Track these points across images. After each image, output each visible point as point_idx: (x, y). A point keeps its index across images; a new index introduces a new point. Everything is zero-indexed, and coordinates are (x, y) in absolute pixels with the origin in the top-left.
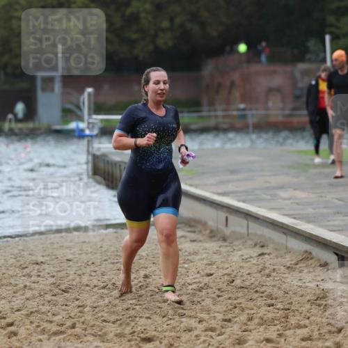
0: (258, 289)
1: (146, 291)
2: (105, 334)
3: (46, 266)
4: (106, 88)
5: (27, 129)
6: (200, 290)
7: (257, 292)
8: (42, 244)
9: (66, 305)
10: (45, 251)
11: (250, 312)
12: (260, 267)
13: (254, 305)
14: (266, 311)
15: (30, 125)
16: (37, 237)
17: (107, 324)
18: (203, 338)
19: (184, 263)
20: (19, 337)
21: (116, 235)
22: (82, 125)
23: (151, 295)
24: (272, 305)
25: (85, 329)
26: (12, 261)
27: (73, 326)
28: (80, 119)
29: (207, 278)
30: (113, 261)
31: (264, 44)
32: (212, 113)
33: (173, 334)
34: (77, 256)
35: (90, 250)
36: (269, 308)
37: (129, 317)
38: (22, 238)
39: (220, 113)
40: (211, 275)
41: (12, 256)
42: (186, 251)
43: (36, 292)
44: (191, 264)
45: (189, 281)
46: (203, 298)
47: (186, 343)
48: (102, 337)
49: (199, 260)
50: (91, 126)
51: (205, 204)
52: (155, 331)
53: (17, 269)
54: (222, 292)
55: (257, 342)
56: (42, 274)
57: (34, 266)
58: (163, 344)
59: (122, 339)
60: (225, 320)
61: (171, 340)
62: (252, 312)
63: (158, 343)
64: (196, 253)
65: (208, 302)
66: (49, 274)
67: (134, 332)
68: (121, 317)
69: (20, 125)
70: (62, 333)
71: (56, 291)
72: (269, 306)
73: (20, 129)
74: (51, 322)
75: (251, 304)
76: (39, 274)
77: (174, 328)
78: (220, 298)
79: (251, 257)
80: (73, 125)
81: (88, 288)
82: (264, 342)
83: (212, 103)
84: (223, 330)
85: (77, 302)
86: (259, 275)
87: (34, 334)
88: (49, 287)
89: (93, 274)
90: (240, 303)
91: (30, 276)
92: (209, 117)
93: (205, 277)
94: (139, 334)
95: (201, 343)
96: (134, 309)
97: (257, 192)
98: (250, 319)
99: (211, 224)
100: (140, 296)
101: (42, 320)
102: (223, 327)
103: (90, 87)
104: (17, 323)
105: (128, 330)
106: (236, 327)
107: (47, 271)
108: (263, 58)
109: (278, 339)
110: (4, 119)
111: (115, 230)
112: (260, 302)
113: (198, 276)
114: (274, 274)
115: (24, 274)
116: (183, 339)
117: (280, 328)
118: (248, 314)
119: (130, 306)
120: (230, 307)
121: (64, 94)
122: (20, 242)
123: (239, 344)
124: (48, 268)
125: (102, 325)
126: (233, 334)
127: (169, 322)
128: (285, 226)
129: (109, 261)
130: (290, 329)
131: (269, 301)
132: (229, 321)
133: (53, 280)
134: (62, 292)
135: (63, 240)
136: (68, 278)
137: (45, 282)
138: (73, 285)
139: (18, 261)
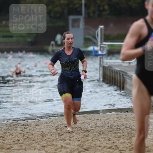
3: (73, 134)
4: (111, 25)
21: (117, 116)
22: (96, 48)
26: (54, 131)
28: (95, 44)
30: (115, 132)
34: (93, 128)
35: (101, 125)
41: (54, 128)
43: (68, 150)
50: (102, 48)
53: (57, 136)
56: (72, 139)
57: (67, 134)
66: (76, 139)
71: (81, 149)
76: (70, 139)
80: (91, 48)
81: (100, 148)
88: (77, 147)
91: (64, 140)
103: (102, 25)
107: (75, 137)
110: (49, 44)
111: (116, 113)
115: (61, 139)
121: (85, 29)
122: (59, 120)
129: (113, 132)
133: (79, 143)
134: (84, 150)
135: (85, 119)
136: (88, 142)
137: (74, 144)
138: (91, 146)
139: (57, 131)
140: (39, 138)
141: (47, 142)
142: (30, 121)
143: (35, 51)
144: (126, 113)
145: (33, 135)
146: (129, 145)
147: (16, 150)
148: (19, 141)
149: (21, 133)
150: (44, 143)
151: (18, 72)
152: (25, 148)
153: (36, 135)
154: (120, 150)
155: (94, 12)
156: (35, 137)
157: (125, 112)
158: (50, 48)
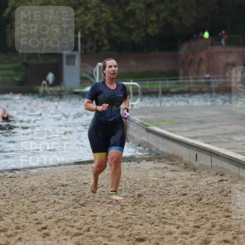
0: (219, 205)
1: (140, 206)
2: (111, 236)
3: (69, 187)
5: (56, 91)
6: (178, 205)
7: (218, 207)
8: (66, 172)
9: (83, 215)
10: (69, 177)
11: (213, 221)
12: (220, 190)
13: (216, 216)
14: (225, 221)
15: (58, 89)
16: (63, 167)
17: (112, 228)
18: (180, 239)
19: (167, 186)
20: (50, 237)
23: (143, 209)
24: (229, 217)
25: (97, 232)
26: (45, 184)
27: (88, 230)
29: (183, 197)
31: (223, 32)
32: (186, 81)
33: (159, 236)
36: (226, 219)
37: (128, 224)
38: (53, 168)
39: (192, 81)
40: (186, 195)
41: (46, 180)
42: (167, 178)
43: (62, 206)
44: (171, 187)
45: (170, 199)
46: (180, 211)
47: (168, 242)
48: (109, 238)
49: (177, 184)
51: (181, 145)
52: (146, 234)
53: (49, 190)
54: (193, 207)
55: (218, 242)
56: (66, 193)
57: (61, 187)
58: (152, 243)
59: (123, 239)
60: (196, 227)
61: (157, 240)
62: (215, 221)
63: (147, 242)
64: (175, 179)
65: (183, 214)
66: (71, 193)
67: (131, 234)
68: (122, 224)
69: (51, 89)
70: (80, 234)
71: (76, 205)
72: (227, 217)
73: (51, 91)
74: (73, 227)
75: (213, 216)
76: (64, 193)
77: (159, 232)
78: (192, 211)
79: (214, 183)
81: (99, 203)
82: (223, 243)
83: (186, 74)
84: (194, 234)
85: (91, 213)
86: (219, 195)
87: (61, 235)
88: (72, 202)
89: (102, 193)
90: (206, 215)
91: (57, 194)
92: (184, 83)
93: (181, 196)
94: (134, 236)
95: (178, 243)
96: (131, 218)
97: (218, 137)
98: (213, 226)
99: (186, 159)
100: (136, 209)
101: (67, 225)
102: (194, 232)
103: (100, 62)
104: (49, 227)
105: (127, 233)
106: (203, 232)
107: (70, 191)
108: (223, 42)
109: (233, 241)
110: (40, 84)
112: (220, 214)
113: (176, 195)
114: (229, 195)
115: (54, 193)
116: (166, 240)
117: (234, 233)
118: (212, 223)
119: (128, 216)
120: (199, 218)
121: (82, 67)
122: (51, 171)
123: (205, 243)
124: (71, 189)
125: (108, 229)
126: (201, 236)
127: (155, 228)
128: (238, 161)
130: (241, 233)
131: (227, 214)
132: (198, 227)
133: (74, 197)
134: (80, 206)
135: (81, 170)
136: (85, 196)
137: (68, 199)
138: (88, 201)
139: (49, 184)
140: (28, 192)
141: (37, 197)
142: (17, 172)
143: (24, 92)
144: (129, 163)
145: (21, 188)
146: (132, 199)
147: (2, 205)
148: (5, 195)
149: (7, 187)
150: (34, 198)
151: (5, 116)
152: (13, 204)
153: (25, 188)
154: (122, 205)
155: (91, 48)
156: (23, 191)
157: (127, 162)
158: (41, 89)
